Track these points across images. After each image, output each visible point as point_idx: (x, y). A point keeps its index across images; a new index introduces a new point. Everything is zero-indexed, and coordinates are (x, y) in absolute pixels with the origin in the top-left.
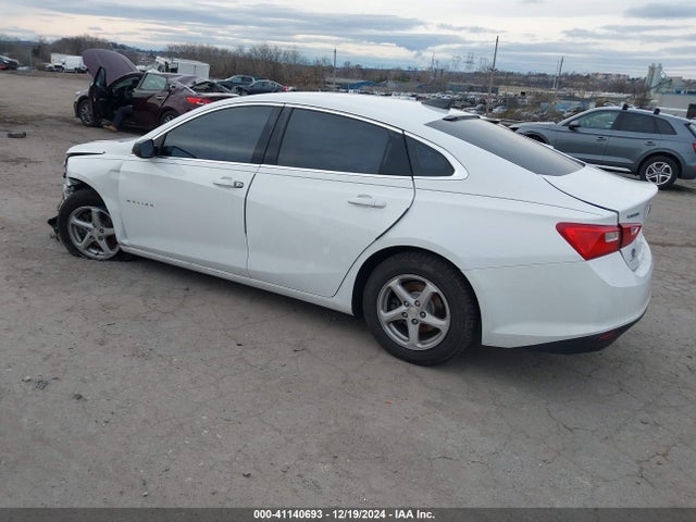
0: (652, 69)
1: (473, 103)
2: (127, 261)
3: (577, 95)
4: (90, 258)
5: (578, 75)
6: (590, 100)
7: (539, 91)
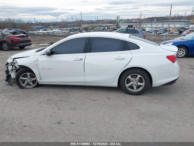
0: (117, 17)
1: (76, 30)
2: (39, 87)
3: (102, 25)
4: (27, 88)
5: (100, 20)
6: (105, 26)
7: (92, 25)
